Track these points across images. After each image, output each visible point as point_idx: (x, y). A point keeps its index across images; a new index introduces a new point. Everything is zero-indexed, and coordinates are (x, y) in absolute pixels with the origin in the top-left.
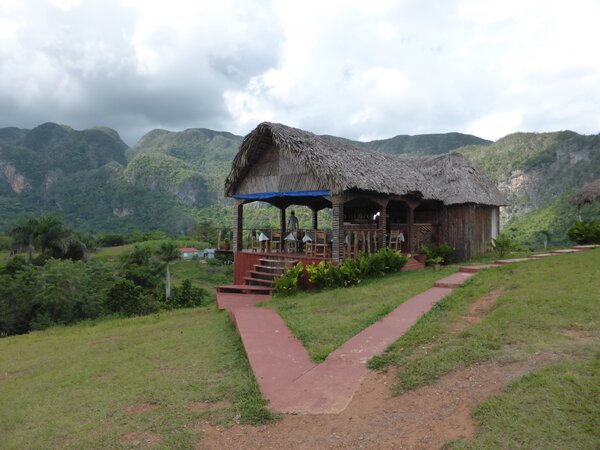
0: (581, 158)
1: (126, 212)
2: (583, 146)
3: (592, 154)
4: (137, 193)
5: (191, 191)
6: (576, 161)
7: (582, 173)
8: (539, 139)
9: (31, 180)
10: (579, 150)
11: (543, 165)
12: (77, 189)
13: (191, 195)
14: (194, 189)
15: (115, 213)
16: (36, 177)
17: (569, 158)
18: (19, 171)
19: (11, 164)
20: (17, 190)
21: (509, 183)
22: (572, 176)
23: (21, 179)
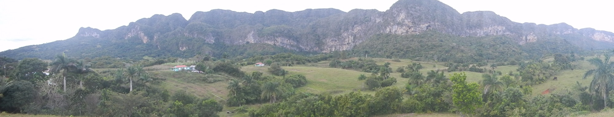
0: (380, 20)
1: (184, 49)
2: (380, 16)
3: (383, 19)
4: (189, 40)
5: (212, 38)
6: (378, 22)
7: (380, 26)
8: (365, 12)
9: (149, 38)
10: (379, 17)
11: (366, 23)
12: (165, 40)
13: (212, 39)
14: (214, 37)
15: (180, 49)
16: (151, 38)
17: (376, 20)
18: (145, 35)
19: (143, 32)
20: (145, 42)
21: (353, 30)
22: (377, 28)
23: (146, 38)
